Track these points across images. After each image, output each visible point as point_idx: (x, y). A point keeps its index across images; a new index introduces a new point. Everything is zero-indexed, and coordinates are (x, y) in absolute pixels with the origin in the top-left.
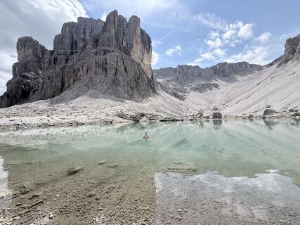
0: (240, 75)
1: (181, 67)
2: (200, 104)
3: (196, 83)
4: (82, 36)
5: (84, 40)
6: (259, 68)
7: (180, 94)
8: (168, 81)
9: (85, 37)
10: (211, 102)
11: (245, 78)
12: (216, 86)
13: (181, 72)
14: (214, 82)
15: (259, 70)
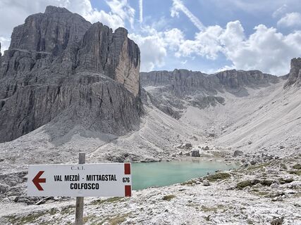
0: (252, 87)
1: (178, 72)
2: (197, 126)
3: (197, 95)
4: (54, 36)
5: (56, 41)
6: (275, 79)
7: (175, 109)
8: (161, 90)
9: (57, 37)
10: (212, 123)
11: (257, 91)
12: (221, 100)
13: (178, 78)
14: (219, 95)
15: (274, 83)
